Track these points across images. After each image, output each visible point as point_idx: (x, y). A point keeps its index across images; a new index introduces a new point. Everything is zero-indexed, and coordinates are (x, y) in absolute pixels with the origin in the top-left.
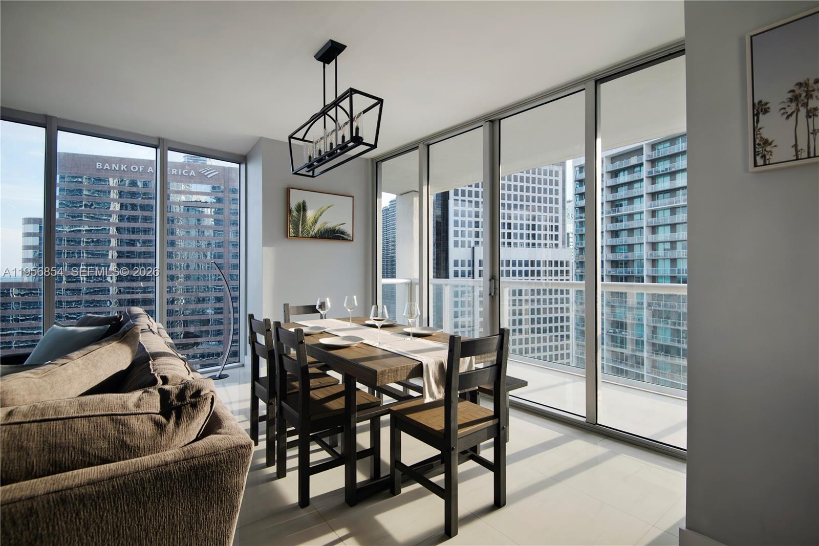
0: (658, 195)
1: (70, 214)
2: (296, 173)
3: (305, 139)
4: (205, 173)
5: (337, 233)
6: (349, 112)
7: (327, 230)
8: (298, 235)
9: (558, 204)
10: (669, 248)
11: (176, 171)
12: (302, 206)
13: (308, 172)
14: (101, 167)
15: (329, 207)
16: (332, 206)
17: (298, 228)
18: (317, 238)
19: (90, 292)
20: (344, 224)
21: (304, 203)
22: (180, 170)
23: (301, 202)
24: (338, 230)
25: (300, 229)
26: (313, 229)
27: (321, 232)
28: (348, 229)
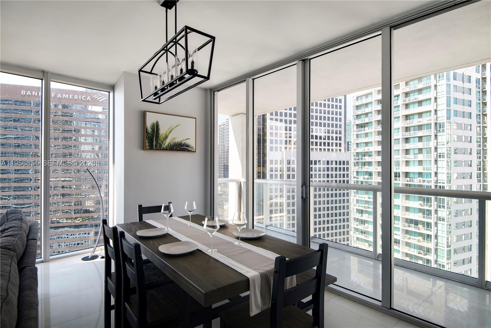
0: (410, 116)
1: (3, 126)
2: (144, 101)
3: (152, 72)
4: (97, 98)
5: (183, 146)
6: (184, 47)
7: (175, 143)
8: (153, 148)
9: (341, 122)
10: (418, 153)
11: (77, 97)
12: (155, 126)
13: (155, 99)
14: (25, 94)
15: (177, 126)
16: (178, 125)
17: (153, 142)
18: (168, 150)
19: (18, 181)
20: (188, 139)
21: (157, 123)
22: (80, 96)
23: (155, 122)
24: (184, 144)
25: (154, 144)
26: (164, 143)
27: (171, 146)
28: (191, 143)
